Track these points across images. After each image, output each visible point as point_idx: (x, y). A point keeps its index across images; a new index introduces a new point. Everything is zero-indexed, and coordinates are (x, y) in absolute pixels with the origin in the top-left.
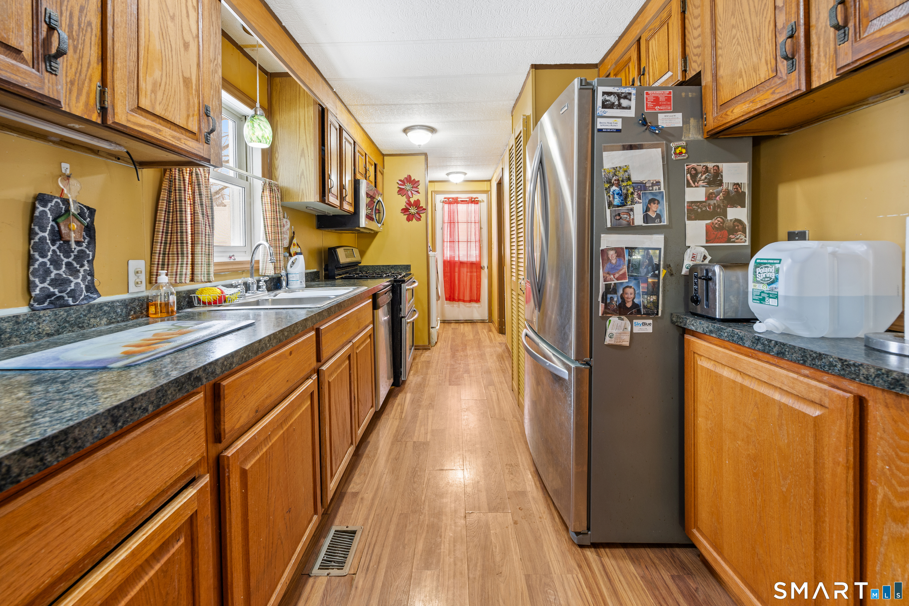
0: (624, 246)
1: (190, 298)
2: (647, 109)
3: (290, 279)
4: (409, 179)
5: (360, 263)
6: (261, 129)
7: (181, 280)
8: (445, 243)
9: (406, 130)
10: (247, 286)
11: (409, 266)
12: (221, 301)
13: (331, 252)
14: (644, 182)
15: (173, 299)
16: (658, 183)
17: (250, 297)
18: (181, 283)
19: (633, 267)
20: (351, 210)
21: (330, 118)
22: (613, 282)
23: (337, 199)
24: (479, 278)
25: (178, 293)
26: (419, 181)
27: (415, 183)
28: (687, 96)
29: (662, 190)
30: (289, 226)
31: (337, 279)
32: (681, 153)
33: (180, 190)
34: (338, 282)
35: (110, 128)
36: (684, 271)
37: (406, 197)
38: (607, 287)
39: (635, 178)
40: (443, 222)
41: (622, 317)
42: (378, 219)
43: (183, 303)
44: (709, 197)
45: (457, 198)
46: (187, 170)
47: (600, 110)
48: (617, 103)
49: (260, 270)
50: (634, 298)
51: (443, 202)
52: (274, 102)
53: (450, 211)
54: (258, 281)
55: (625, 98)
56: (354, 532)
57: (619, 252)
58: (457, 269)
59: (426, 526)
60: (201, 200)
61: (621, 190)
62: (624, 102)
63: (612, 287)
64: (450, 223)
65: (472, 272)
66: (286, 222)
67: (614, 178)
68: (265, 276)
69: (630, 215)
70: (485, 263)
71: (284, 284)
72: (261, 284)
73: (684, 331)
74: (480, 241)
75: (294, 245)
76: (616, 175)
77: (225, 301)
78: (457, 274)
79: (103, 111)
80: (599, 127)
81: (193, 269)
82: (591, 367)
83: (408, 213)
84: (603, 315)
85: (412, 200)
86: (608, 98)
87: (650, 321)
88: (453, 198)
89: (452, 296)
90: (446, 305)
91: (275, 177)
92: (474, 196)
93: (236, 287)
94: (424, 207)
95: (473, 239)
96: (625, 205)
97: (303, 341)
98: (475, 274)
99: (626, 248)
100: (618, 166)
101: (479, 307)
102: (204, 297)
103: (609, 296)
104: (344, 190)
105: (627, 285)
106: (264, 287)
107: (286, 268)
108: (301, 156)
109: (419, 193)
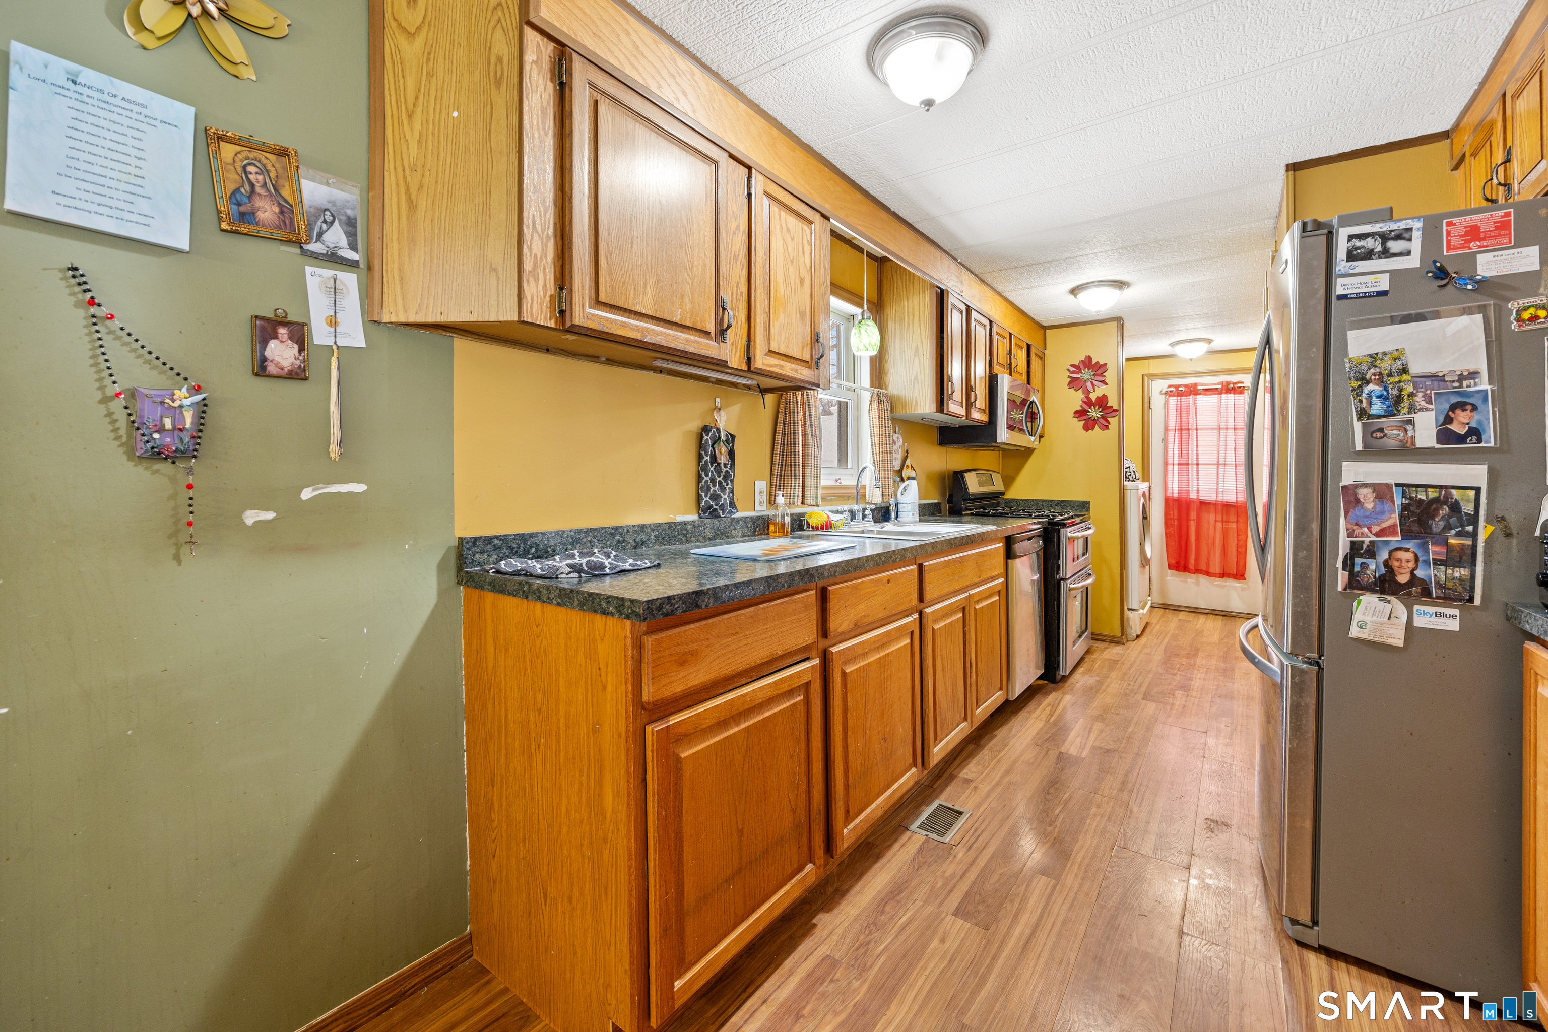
0: (1392, 482)
1: (801, 521)
2: (1449, 249)
3: (900, 510)
4: (1088, 363)
5: (1003, 494)
6: (868, 335)
7: (793, 502)
8: (1170, 466)
9: (1074, 291)
10: (853, 516)
11: (1088, 503)
12: (827, 526)
13: (958, 477)
14: (1441, 374)
15: (788, 520)
16: (1474, 374)
17: (857, 525)
18: (794, 505)
20: (983, 419)
21: (952, 300)
22: (1367, 540)
23: (962, 406)
24: (1243, 533)
25: (792, 515)
26: (1105, 365)
27: (1099, 369)
29: (1483, 384)
30: (901, 443)
31: (965, 515)
32: (1534, 318)
33: (794, 412)
34: (964, 519)
35: (753, 372)
37: (1083, 392)
38: (1355, 546)
40: (1167, 429)
41: (1389, 598)
42: (1030, 429)
43: (796, 526)
45: (1196, 385)
46: (799, 393)
47: (1341, 264)
48: (1379, 249)
49: (867, 496)
50: (1414, 570)
51: (1166, 393)
52: (884, 292)
53: (1179, 410)
54: (864, 510)
55: (1399, 237)
56: (961, 813)
57: (1382, 490)
58: (1193, 515)
59: (1053, 838)
60: (811, 420)
61: (1386, 389)
62: (1395, 246)
63: (1365, 546)
64: (1181, 430)
65: (1228, 522)
66: (898, 438)
67: (1372, 371)
68: (872, 504)
69: (1406, 431)
71: (893, 515)
72: (867, 512)
75: (907, 467)
76: (1375, 366)
77: (831, 527)
78: (1193, 523)
79: (749, 360)
80: (1340, 291)
81: (803, 491)
82: (1321, 668)
83: (1086, 417)
84: (1345, 589)
85: (1093, 397)
86: (1360, 243)
87: (1455, 611)
88: (1186, 386)
89: (1182, 563)
90: (1169, 578)
91: (885, 383)
92: (1234, 378)
93: (842, 513)
94: (1115, 407)
95: (1231, 459)
96: (1394, 415)
97: (902, 573)
98: (1234, 526)
99: (1397, 485)
100: (1380, 350)
101: (1242, 589)
102: (813, 521)
104: (973, 393)
105: (1398, 545)
106: (871, 516)
107: (896, 496)
108: (915, 356)
109: (1106, 384)
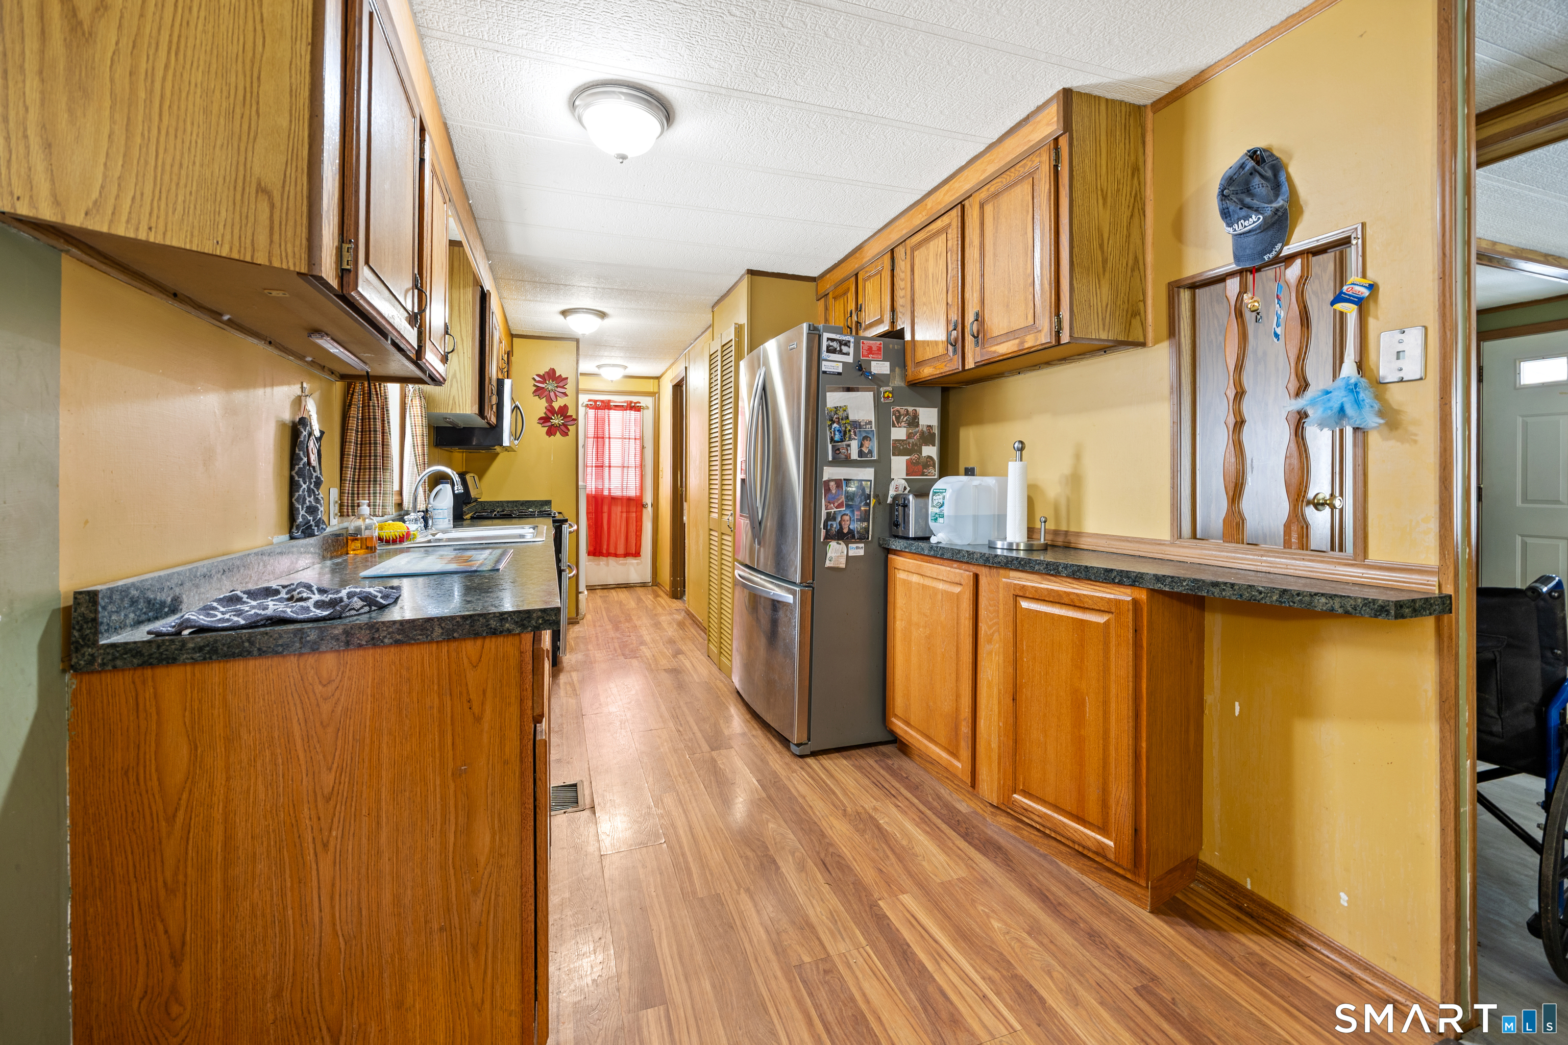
4: (551, 375)
7: (375, 511)
8: (589, 470)
9: (564, 313)
11: (550, 502)
14: (859, 421)
16: (870, 422)
19: (850, 497)
20: (495, 421)
22: (832, 511)
24: (639, 520)
26: (567, 378)
27: (561, 381)
28: (893, 347)
29: (873, 428)
32: (888, 397)
36: (889, 500)
37: (547, 401)
38: (828, 514)
39: (851, 418)
40: (586, 437)
41: (840, 542)
44: (909, 436)
45: (609, 401)
47: (824, 354)
48: (838, 349)
50: (850, 525)
51: (587, 406)
53: (596, 419)
55: (845, 345)
57: (838, 483)
58: (606, 509)
61: (840, 427)
62: (845, 349)
63: (832, 514)
64: (598, 438)
65: (629, 512)
67: (836, 416)
69: (847, 450)
70: (648, 499)
73: (888, 551)
74: (642, 466)
76: (837, 414)
77: (408, 539)
78: (605, 516)
80: (824, 369)
82: (814, 589)
83: (549, 424)
84: (824, 540)
85: (556, 405)
86: (831, 344)
87: (863, 545)
88: (602, 401)
89: (597, 549)
90: (591, 563)
92: (634, 399)
94: (574, 417)
95: (632, 463)
96: (843, 441)
98: (634, 515)
100: (839, 405)
101: (638, 564)
102: (387, 534)
103: (829, 523)
104: (493, 396)
105: (844, 513)
109: (566, 395)
